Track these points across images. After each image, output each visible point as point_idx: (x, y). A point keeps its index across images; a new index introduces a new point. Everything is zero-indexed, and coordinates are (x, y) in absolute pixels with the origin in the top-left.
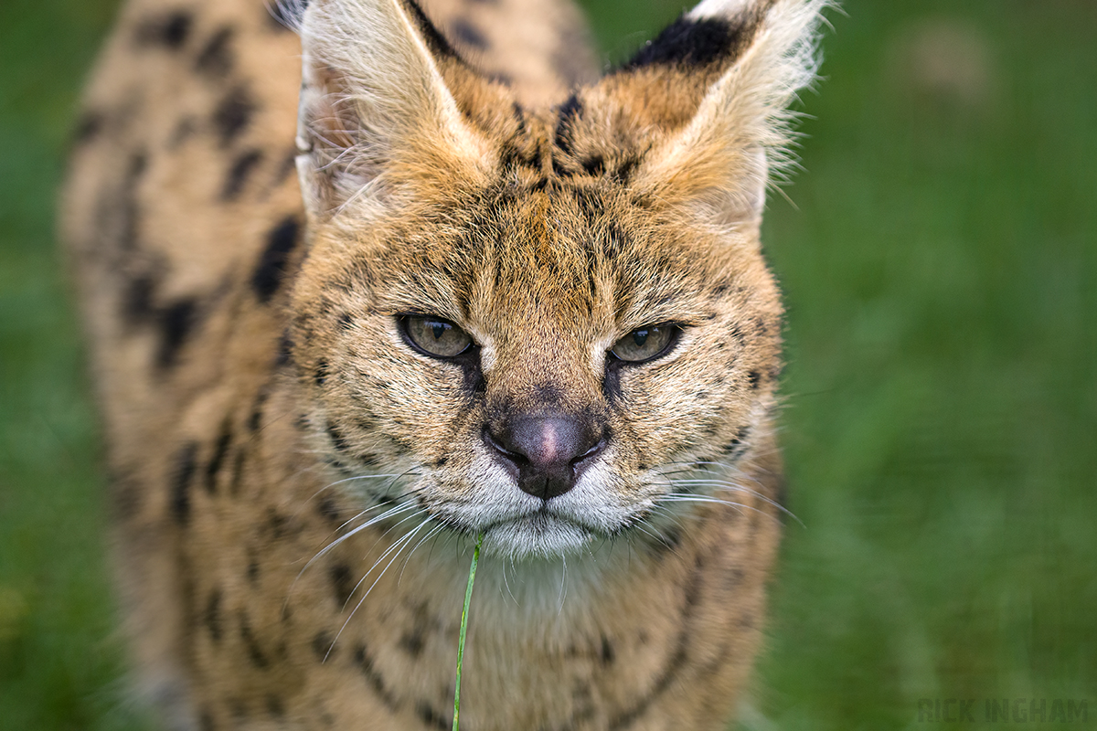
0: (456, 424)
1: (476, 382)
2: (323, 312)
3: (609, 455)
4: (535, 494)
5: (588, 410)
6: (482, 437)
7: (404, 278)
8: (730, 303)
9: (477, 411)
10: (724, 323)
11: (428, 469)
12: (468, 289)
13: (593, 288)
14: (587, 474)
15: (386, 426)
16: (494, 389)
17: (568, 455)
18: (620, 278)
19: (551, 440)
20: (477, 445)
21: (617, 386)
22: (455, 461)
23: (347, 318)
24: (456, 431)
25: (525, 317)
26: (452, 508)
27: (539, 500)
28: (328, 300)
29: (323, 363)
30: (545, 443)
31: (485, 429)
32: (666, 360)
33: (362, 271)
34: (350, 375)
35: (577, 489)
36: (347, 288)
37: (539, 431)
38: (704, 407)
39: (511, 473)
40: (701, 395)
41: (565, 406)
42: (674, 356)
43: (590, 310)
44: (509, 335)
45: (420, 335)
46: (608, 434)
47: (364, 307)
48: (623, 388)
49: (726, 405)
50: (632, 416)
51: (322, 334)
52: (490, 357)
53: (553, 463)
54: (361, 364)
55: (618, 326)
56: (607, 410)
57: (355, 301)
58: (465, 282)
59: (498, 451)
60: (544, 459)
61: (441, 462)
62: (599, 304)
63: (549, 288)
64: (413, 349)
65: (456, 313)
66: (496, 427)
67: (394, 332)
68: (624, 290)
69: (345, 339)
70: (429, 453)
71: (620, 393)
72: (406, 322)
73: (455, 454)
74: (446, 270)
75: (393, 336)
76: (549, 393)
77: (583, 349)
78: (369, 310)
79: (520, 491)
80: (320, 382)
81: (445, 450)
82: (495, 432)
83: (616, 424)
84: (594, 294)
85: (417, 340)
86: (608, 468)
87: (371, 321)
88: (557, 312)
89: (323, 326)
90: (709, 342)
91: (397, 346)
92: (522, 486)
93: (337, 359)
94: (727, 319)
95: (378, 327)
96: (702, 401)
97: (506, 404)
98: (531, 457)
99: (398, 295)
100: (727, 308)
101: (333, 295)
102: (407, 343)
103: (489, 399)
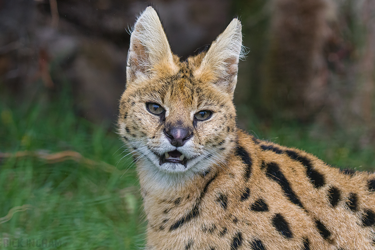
0: (158, 129)
1: (163, 119)
2: (128, 101)
3: (192, 139)
4: (174, 146)
5: (189, 127)
6: (164, 131)
7: (149, 94)
8: (224, 109)
9: (163, 125)
10: (222, 114)
11: (150, 139)
12: (164, 96)
13: (193, 98)
14: (187, 142)
15: (141, 130)
16: (167, 121)
17: (183, 137)
18: (199, 98)
19: (179, 134)
20: (162, 133)
21: (196, 124)
22: (157, 137)
23: (134, 103)
24: (157, 130)
25: (177, 104)
26: (155, 149)
27: (175, 147)
28: (130, 99)
29: (127, 113)
30: (178, 134)
31: (164, 130)
32: (208, 120)
33: (139, 92)
34: (133, 116)
35: (184, 146)
36: (134, 96)
37: (177, 131)
38: (215, 133)
39: (169, 140)
40: (216, 130)
41: (183, 126)
42: (211, 119)
43: (192, 104)
44: (173, 108)
45: (151, 109)
46: (192, 134)
47: (138, 101)
48: (197, 125)
49: (221, 134)
50: (198, 131)
51: (127, 106)
52: (167, 114)
53: (179, 139)
54: (135, 113)
55: (198, 109)
56: (193, 128)
57: (137, 99)
58: (163, 94)
59: (167, 135)
60: (177, 138)
61: (154, 137)
62: (194, 102)
63: (183, 98)
64: (149, 111)
65: (160, 102)
66: (167, 130)
67: (145, 107)
68: (200, 100)
69: (133, 108)
70: (151, 136)
71: (196, 126)
72: (148, 104)
73: (157, 135)
74: (159, 92)
75: (144, 108)
76: (180, 123)
77: (189, 113)
78: (140, 101)
79: (171, 145)
80: (125, 118)
81: (155, 134)
82: (167, 131)
83: (195, 132)
84: (193, 99)
85: (150, 110)
86: (192, 142)
87: (140, 104)
88: (184, 103)
89: (128, 105)
90: (219, 118)
91: (145, 110)
92: (171, 144)
93: (130, 112)
94: (223, 113)
95: (141, 105)
96: (216, 131)
97: (170, 125)
98: (174, 137)
99: (147, 98)
100: (223, 110)
101: (131, 98)
102: (147, 110)
103: (166, 123)
